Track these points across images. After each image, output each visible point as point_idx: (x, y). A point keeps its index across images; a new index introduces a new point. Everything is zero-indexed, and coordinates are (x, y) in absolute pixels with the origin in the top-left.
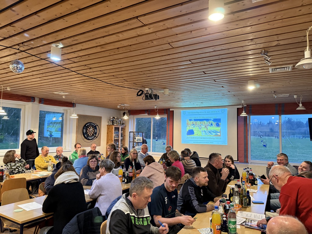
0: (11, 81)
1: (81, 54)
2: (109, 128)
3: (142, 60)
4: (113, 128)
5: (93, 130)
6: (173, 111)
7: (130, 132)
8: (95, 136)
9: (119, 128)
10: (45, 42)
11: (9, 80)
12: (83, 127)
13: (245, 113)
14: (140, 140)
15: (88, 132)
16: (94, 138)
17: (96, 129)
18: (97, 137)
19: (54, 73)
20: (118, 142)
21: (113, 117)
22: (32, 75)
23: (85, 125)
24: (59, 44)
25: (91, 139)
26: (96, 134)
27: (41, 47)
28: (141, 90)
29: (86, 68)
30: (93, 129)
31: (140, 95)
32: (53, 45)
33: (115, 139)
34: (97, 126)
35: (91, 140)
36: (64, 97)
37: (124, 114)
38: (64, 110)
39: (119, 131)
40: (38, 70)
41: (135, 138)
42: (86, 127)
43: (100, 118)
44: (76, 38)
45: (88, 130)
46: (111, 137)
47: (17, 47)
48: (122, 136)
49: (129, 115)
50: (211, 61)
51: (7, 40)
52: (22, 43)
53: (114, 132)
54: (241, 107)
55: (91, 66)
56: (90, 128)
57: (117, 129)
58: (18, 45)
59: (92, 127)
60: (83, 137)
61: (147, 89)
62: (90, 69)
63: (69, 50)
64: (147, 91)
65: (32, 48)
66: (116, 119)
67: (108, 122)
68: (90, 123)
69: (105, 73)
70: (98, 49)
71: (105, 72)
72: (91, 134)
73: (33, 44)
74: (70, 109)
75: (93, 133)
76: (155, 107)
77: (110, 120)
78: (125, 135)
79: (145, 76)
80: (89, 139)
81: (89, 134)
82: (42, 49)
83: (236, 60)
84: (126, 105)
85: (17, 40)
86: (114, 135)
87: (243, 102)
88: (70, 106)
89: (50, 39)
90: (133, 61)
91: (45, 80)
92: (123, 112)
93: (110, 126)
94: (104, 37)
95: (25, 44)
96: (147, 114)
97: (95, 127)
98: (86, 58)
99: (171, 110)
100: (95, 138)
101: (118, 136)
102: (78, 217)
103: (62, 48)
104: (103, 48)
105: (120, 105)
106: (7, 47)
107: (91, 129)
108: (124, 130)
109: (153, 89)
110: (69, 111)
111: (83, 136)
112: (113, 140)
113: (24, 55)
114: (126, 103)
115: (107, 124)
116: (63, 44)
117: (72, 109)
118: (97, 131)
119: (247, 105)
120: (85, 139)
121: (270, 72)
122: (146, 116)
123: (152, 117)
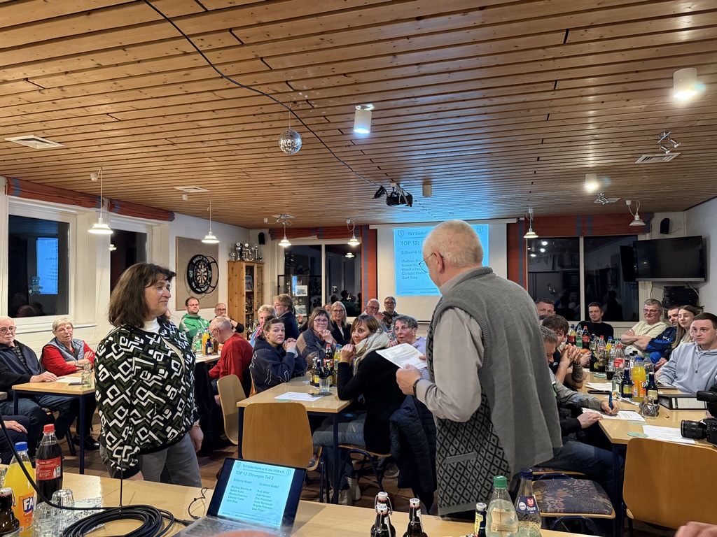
2: (232, 269)
4: (242, 268)
5: (206, 272)
6: (376, 230)
7: (279, 276)
8: (209, 285)
9: (253, 267)
12: (187, 265)
13: (533, 231)
15: (197, 277)
17: (211, 270)
18: (214, 288)
21: (241, 244)
23: (191, 262)
25: (204, 292)
26: (210, 280)
28: (382, 187)
30: (205, 269)
32: (358, 108)
33: (247, 291)
35: (204, 294)
36: (185, 198)
37: (261, 237)
39: (253, 274)
42: (193, 265)
45: (197, 272)
46: (240, 288)
48: (257, 286)
49: (272, 239)
53: (245, 276)
56: (200, 267)
57: (250, 270)
58: (295, 102)
59: (204, 265)
60: (189, 288)
61: (393, 185)
64: (394, 188)
66: (247, 248)
67: (230, 255)
68: (200, 255)
69: (364, 155)
72: (203, 282)
74: (159, 225)
75: (205, 278)
76: (348, 222)
77: (234, 250)
78: (263, 285)
80: (199, 293)
81: (199, 280)
86: (245, 283)
87: (530, 211)
88: (165, 219)
92: (258, 232)
93: (234, 262)
96: (315, 237)
97: (208, 266)
99: (371, 227)
100: (210, 289)
103: (372, 111)
108: (262, 271)
110: (156, 229)
111: (187, 285)
112: (245, 294)
115: (228, 260)
117: (166, 224)
118: (212, 273)
121: (636, 163)
122: (312, 241)
123: (323, 243)
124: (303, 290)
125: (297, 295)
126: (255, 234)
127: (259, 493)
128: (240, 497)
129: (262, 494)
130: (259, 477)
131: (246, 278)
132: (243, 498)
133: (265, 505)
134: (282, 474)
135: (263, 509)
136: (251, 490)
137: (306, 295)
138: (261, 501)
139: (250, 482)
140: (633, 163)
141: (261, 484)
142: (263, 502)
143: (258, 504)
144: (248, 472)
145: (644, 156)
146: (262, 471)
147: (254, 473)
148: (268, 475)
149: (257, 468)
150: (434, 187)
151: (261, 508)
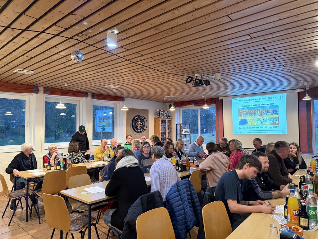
0: (68, 76)
1: (134, 39)
2: (156, 121)
3: (195, 39)
4: (159, 121)
5: (141, 123)
6: (223, 100)
7: (177, 124)
8: (143, 129)
9: (165, 120)
10: (102, 29)
11: (66, 75)
12: (132, 120)
13: (308, 96)
14: (187, 132)
15: (137, 125)
16: (142, 131)
17: (144, 122)
18: (145, 130)
19: (107, 64)
20: (165, 134)
21: (159, 110)
22: (87, 68)
23: (134, 119)
24: (114, 29)
25: (140, 132)
26: (144, 126)
27: (97, 36)
28: (190, 77)
29: (138, 55)
31: (189, 82)
32: (109, 32)
33: (162, 131)
34: (145, 118)
35: (140, 133)
36: (114, 91)
37: (170, 106)
38: (114, 104)
39: (165, 124)
40: (93, 62)
41: (183, 131)
42: (135, 120)
43: (147, 111)
44: (131, 21)
45: (137, 123)
46: (159, 130)
47: (76, 37)
48: (168, 129)
50: (274, 34)
51: (68, 31)
52: (81, 33)
53: (161, 124)
54: (302, 90)
55: (143, 53)
56: (138, 121)
57: (164, 122)
58: (77, 35)
59: (140, 120)
60: (133, 130)
61: (196, 75)
62: (142, 56)
63: (124, 35)
64: (197, 77)
65: (90, 37)
66: (162, 112)
67: (155, 115)
68: (138, 116)
69: (156, 60)
70: (153, 32)
71: (156, 58)
72: (140, 127)
73: (90, 32)
74: (119, 103)
75: (141, 126)
76: (203, 97)
77: (156, 113)
78: (171, 128)
79: (196, 59)
80: (138, 132)
81: (138, 127)
82: (98, 38)
83: (305, 29)
84: (172, 96)
85: (77, 29)
86: (161, 128)
87: (306, 84)
88: (120, 101)
89: (106, 25)
90: (186, 42)
91: (99, 72)
92: (169, 104)
93: (156, 118)
94: (158, 16)
95: (84, 33)
96: (193, 105)
97: (143, 120)
98: (139, 43)
99: (220, 99)
100: (144, 130)
101: (165, 128)
102: (141, 199)
103: (117, 34)
104: (157, 30)
105: (166, 96)
106: (69, 38)
107: (140, 122)
108: (171, 122)
109: (202, 75)
110: (118, 105)
111: (132, 129)
112: (161, 133)
113: (83, 45)
114: (172, 94)
115: (154, 117)
116: (118, 30)
117: (121, 103)
118: (145, 124)
119: (310, 88)
120: (134, 132)
122: (193, 107)
123: (199, 108)
125: (184, 134)
137: (189, 133)
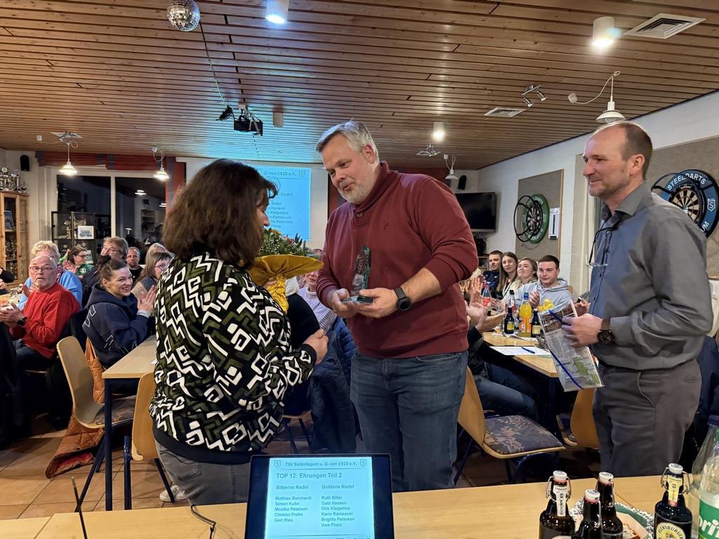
6: (185, 164)
7: (53, 213)
9: (14, 200)
14: (87, 233)
41: (76, 230)
49: (40, 165)
53: (3, 210)
61: (242, 106)
64: (242, 110)
76: (155, 150)
92: (20, 154)
96: (103, 167)
99: (179, 160)
109: (249, 109)
112: (4, 235)
121: (485, 115)
122: (99, 171)
123: (113, 175)
124: (89, 232)
125: (80, 238)
126: (15, 157)
127: (326, 501)
128: (296, 512)
129: (331, 500)
130: (318, 476)
131: (5, 213)
132: (300, 512)
133: (341, 517)
134: (353, 466)
135: (339, 522)
136: (310, 498)
137: (92, 238)
138: (332, 512)
139: (306, 488)
140: (481, 115)
141: (324, 487)
142: (337, 511)
143: (328, 517)
144: (298, 473)
145: (496, 109)
146: (319, 467)
147: (307, 472)
148: (333, 472)
149: (311, 465)
150: (285, 116)
151: (336, 522)
